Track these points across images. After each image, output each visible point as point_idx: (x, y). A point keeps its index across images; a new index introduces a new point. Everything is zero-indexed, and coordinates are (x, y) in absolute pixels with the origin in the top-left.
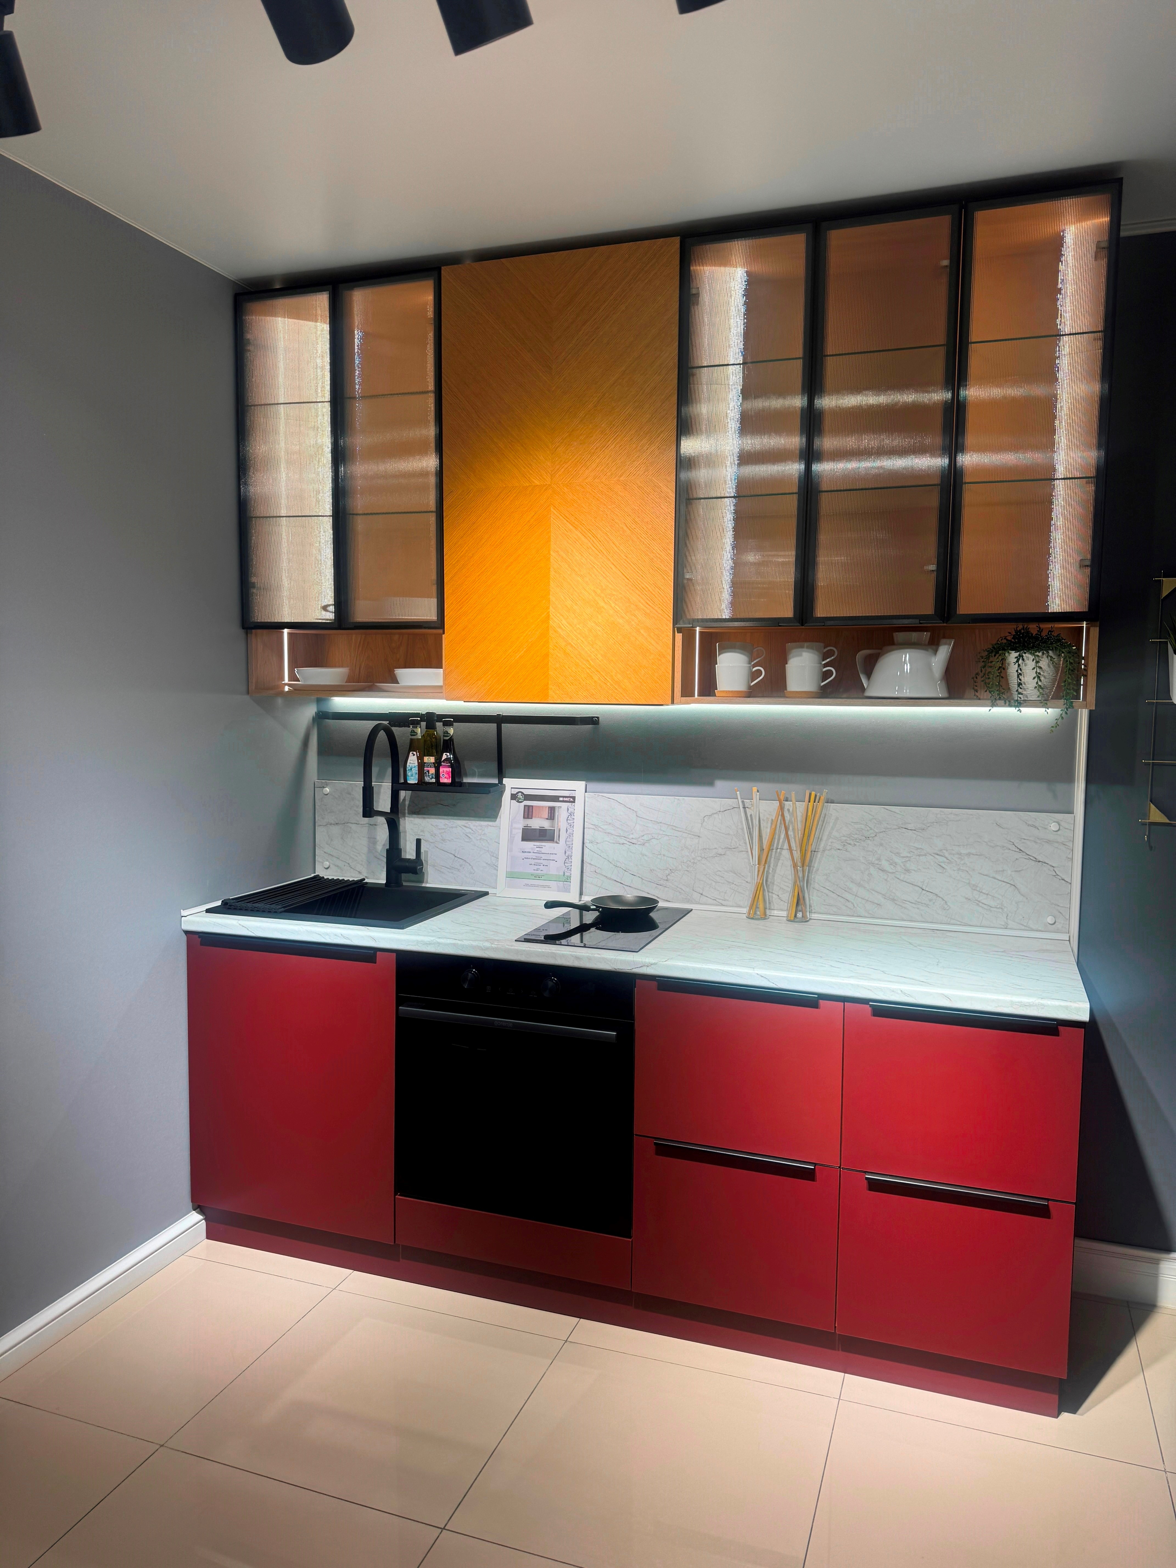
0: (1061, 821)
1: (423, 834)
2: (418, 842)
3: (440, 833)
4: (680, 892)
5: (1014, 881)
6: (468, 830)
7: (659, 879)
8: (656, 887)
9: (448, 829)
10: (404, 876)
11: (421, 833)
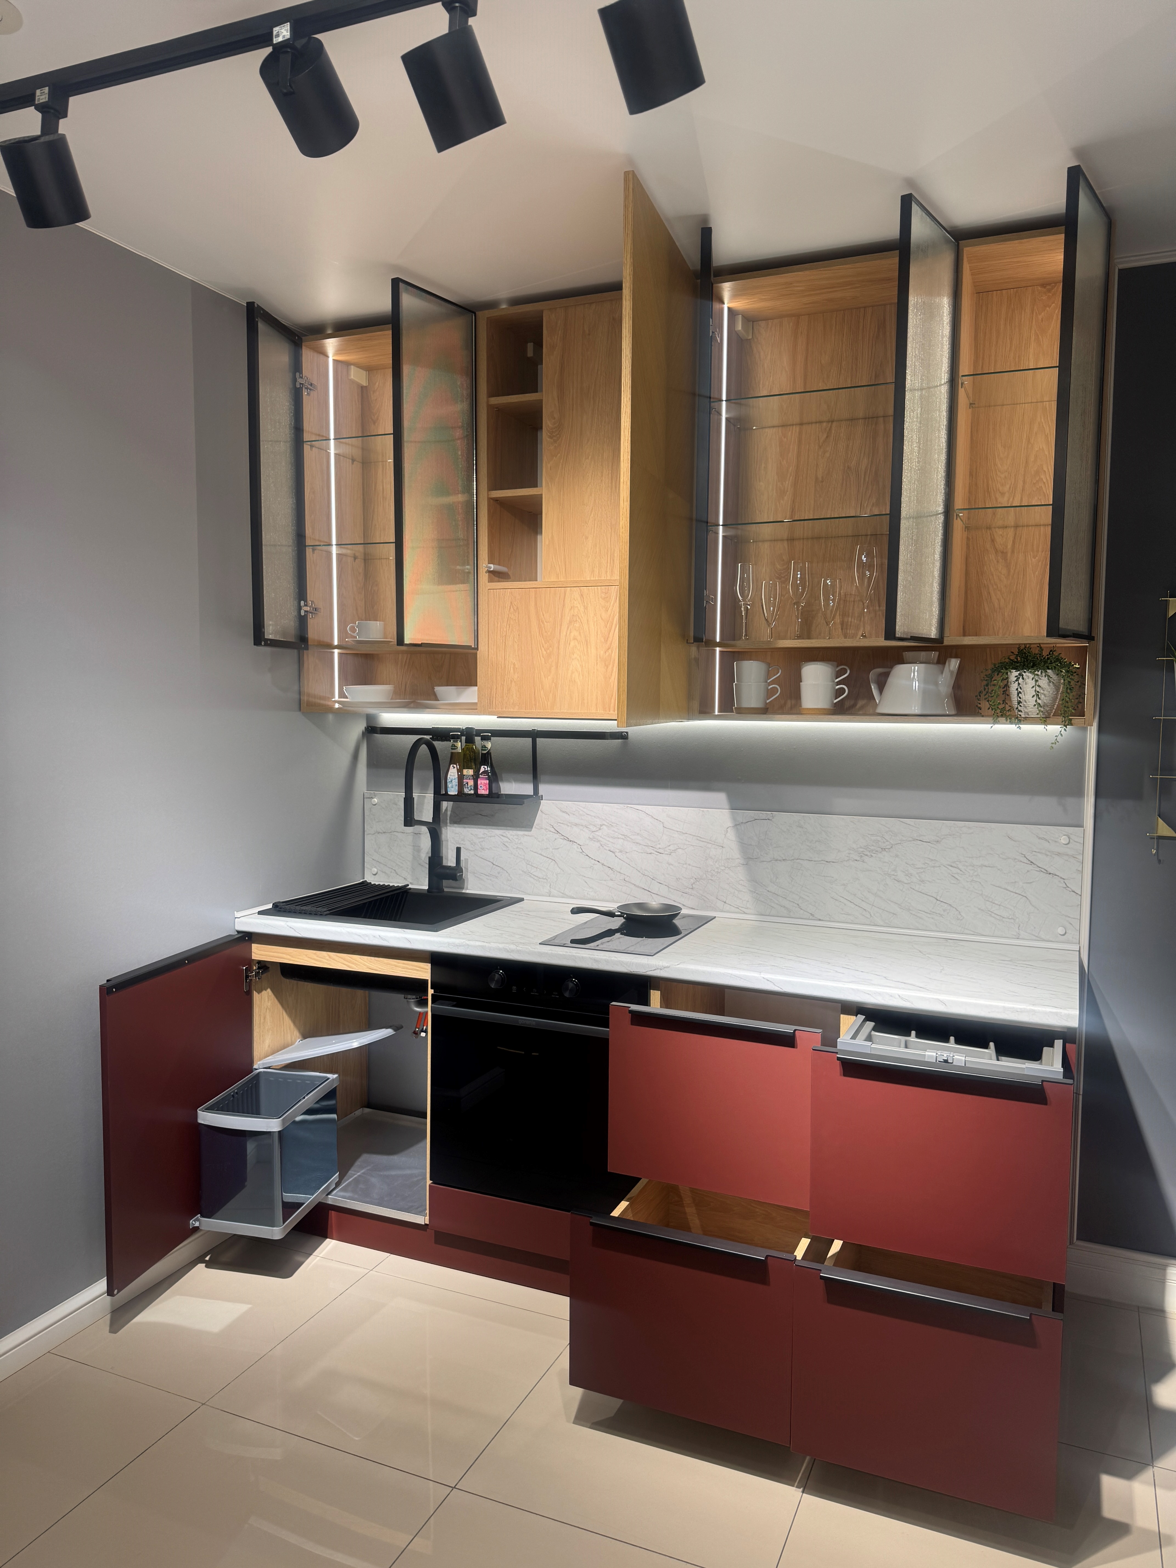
0: (1071, 834)
1: (464, 843)
2: (458, 850)
3: (480, 842)
4: (704, 900)
5: (1025, 893)
6: (505, 839)
7: (685, 888)
8: (682, 895)
9: (487, 838)
10: (445, 883)
11: (462, 842)
